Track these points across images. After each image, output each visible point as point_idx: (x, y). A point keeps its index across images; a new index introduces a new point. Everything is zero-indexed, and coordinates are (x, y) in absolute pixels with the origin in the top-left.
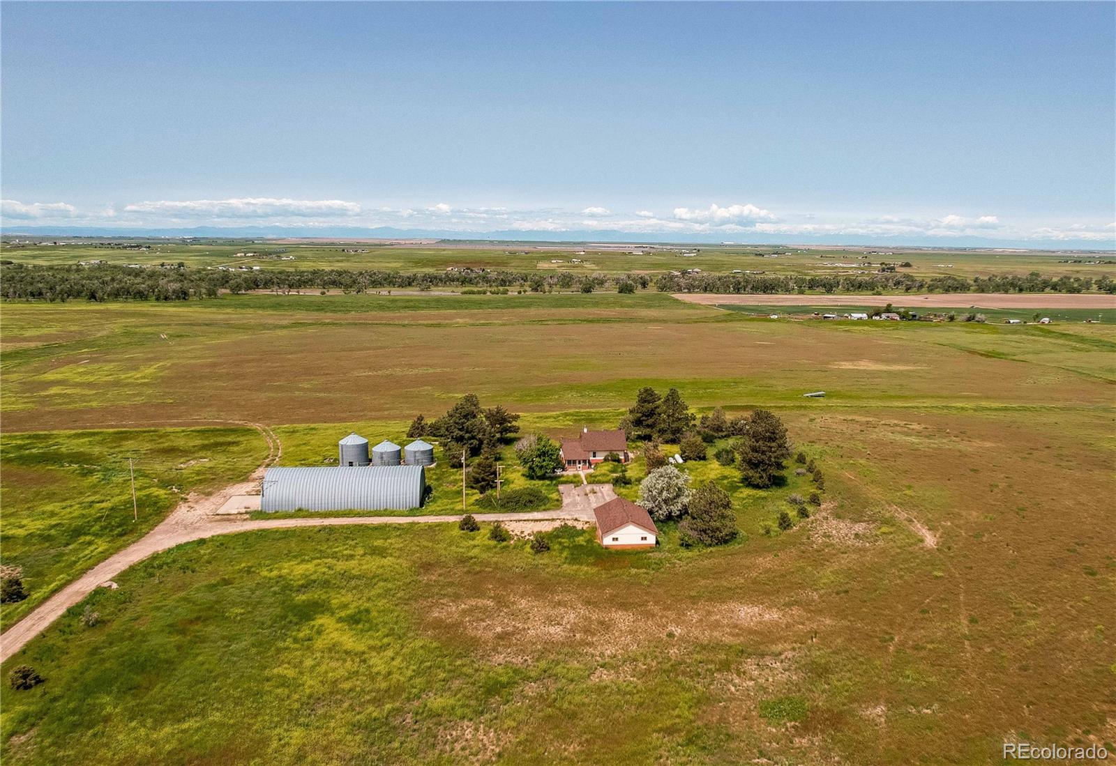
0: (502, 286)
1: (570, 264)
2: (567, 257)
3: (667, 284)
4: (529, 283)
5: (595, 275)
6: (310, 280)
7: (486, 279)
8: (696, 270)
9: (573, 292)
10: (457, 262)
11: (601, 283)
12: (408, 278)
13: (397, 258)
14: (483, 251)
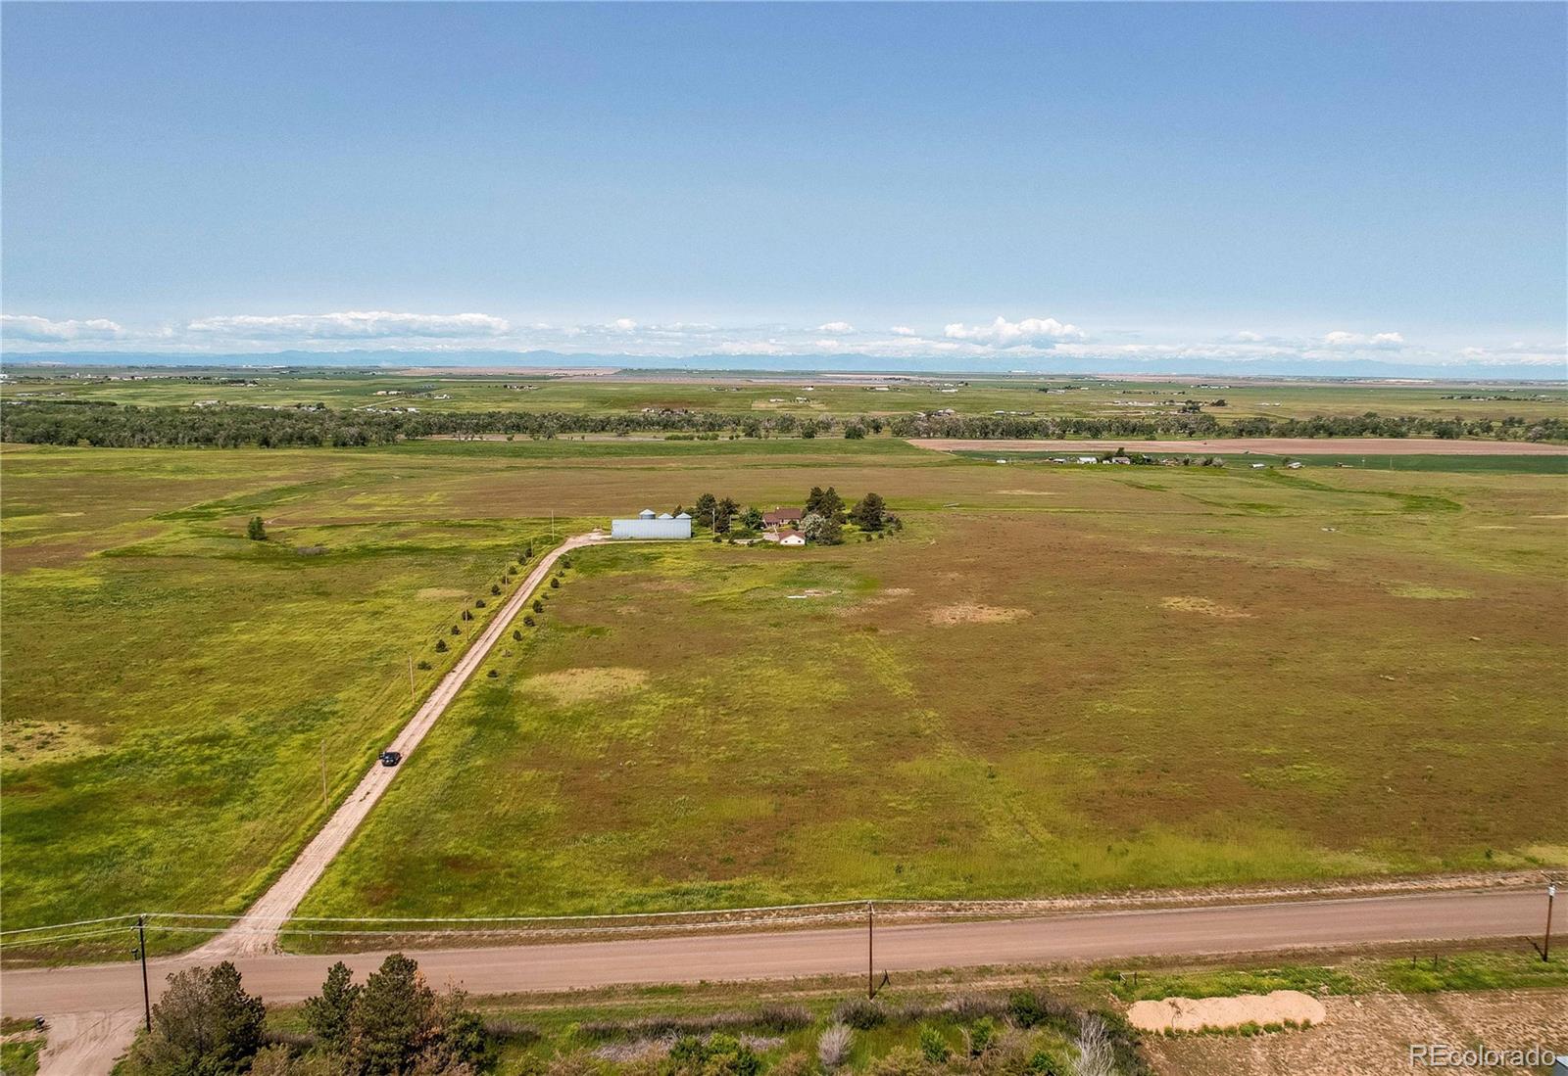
0: (710, 430)
1: (793, 404)
2: (789, 395)
3: (906, 429)
4: (742, 427)
5: (821, 418)
6: (489, 424)
7: (690, 422)
8: (948, 411)
9: (794, 437)
10: (652, 403)
11: (826, 426)
12: (601, 421)
13: (575, 396)
14: (684, 387)
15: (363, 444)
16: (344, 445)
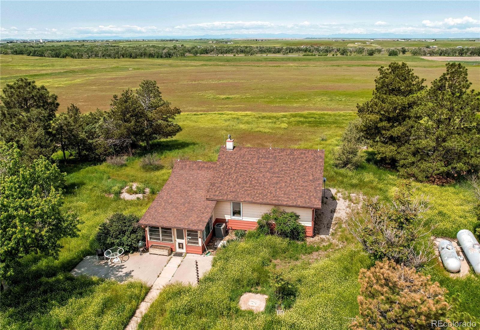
0: (325, 53)
1: (365, 45)
2: (363, 42)
3: (418, 53)
4: (340, 52)
5: (376, 48)
7: (318, 50)
8: (435, 46)
9: (363, 55)
11: (379, 51)
12: (279, 49)
13: (279, 43)
15: (169, 57)
16: (161, 57)
